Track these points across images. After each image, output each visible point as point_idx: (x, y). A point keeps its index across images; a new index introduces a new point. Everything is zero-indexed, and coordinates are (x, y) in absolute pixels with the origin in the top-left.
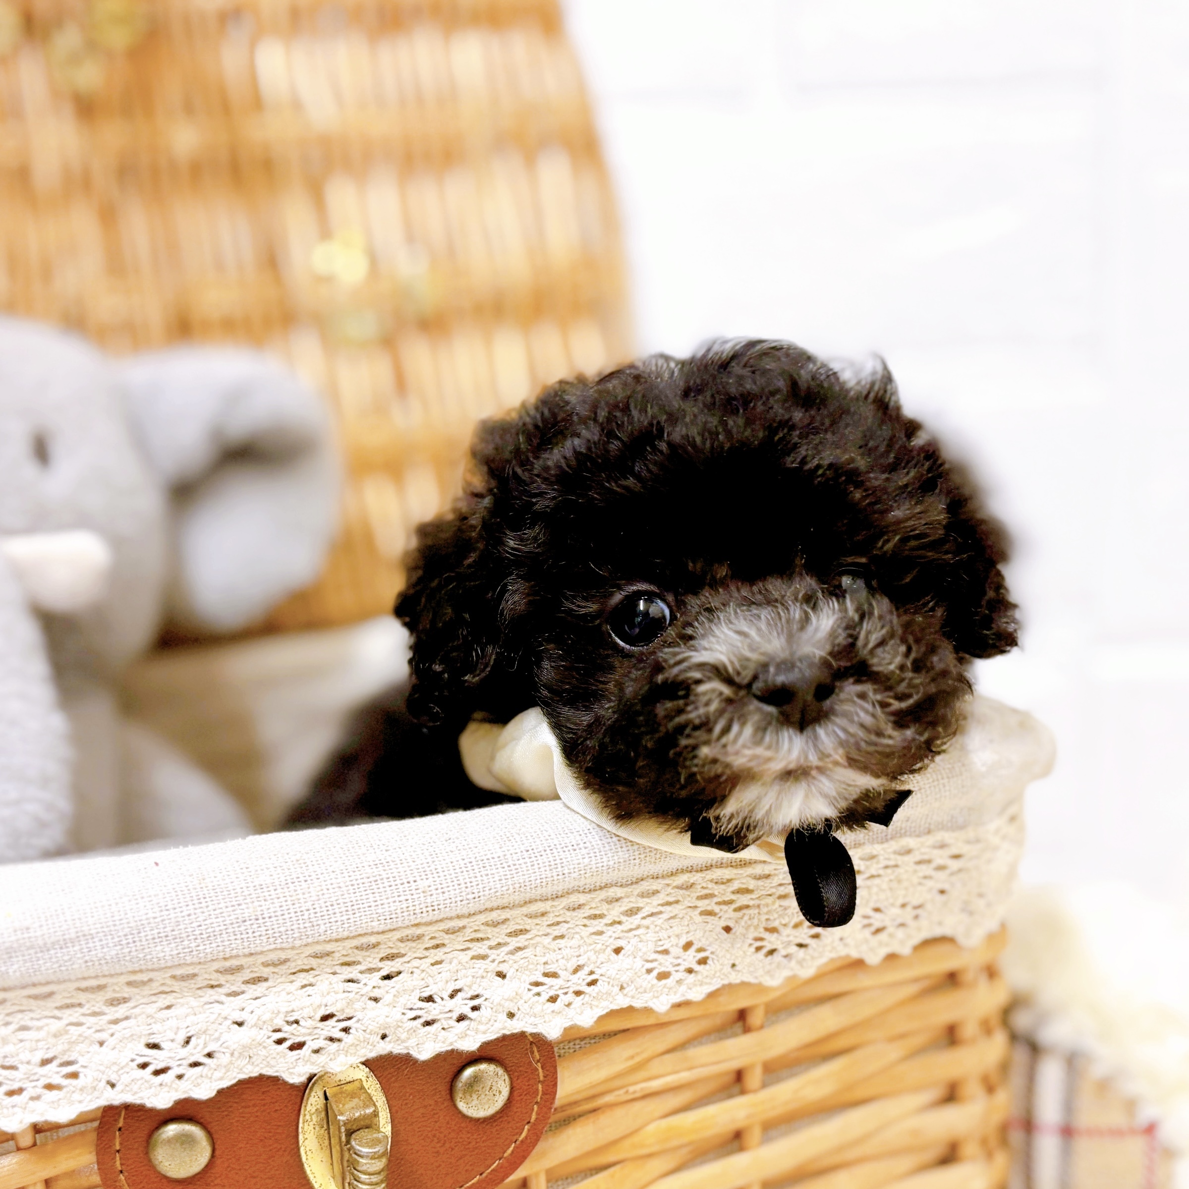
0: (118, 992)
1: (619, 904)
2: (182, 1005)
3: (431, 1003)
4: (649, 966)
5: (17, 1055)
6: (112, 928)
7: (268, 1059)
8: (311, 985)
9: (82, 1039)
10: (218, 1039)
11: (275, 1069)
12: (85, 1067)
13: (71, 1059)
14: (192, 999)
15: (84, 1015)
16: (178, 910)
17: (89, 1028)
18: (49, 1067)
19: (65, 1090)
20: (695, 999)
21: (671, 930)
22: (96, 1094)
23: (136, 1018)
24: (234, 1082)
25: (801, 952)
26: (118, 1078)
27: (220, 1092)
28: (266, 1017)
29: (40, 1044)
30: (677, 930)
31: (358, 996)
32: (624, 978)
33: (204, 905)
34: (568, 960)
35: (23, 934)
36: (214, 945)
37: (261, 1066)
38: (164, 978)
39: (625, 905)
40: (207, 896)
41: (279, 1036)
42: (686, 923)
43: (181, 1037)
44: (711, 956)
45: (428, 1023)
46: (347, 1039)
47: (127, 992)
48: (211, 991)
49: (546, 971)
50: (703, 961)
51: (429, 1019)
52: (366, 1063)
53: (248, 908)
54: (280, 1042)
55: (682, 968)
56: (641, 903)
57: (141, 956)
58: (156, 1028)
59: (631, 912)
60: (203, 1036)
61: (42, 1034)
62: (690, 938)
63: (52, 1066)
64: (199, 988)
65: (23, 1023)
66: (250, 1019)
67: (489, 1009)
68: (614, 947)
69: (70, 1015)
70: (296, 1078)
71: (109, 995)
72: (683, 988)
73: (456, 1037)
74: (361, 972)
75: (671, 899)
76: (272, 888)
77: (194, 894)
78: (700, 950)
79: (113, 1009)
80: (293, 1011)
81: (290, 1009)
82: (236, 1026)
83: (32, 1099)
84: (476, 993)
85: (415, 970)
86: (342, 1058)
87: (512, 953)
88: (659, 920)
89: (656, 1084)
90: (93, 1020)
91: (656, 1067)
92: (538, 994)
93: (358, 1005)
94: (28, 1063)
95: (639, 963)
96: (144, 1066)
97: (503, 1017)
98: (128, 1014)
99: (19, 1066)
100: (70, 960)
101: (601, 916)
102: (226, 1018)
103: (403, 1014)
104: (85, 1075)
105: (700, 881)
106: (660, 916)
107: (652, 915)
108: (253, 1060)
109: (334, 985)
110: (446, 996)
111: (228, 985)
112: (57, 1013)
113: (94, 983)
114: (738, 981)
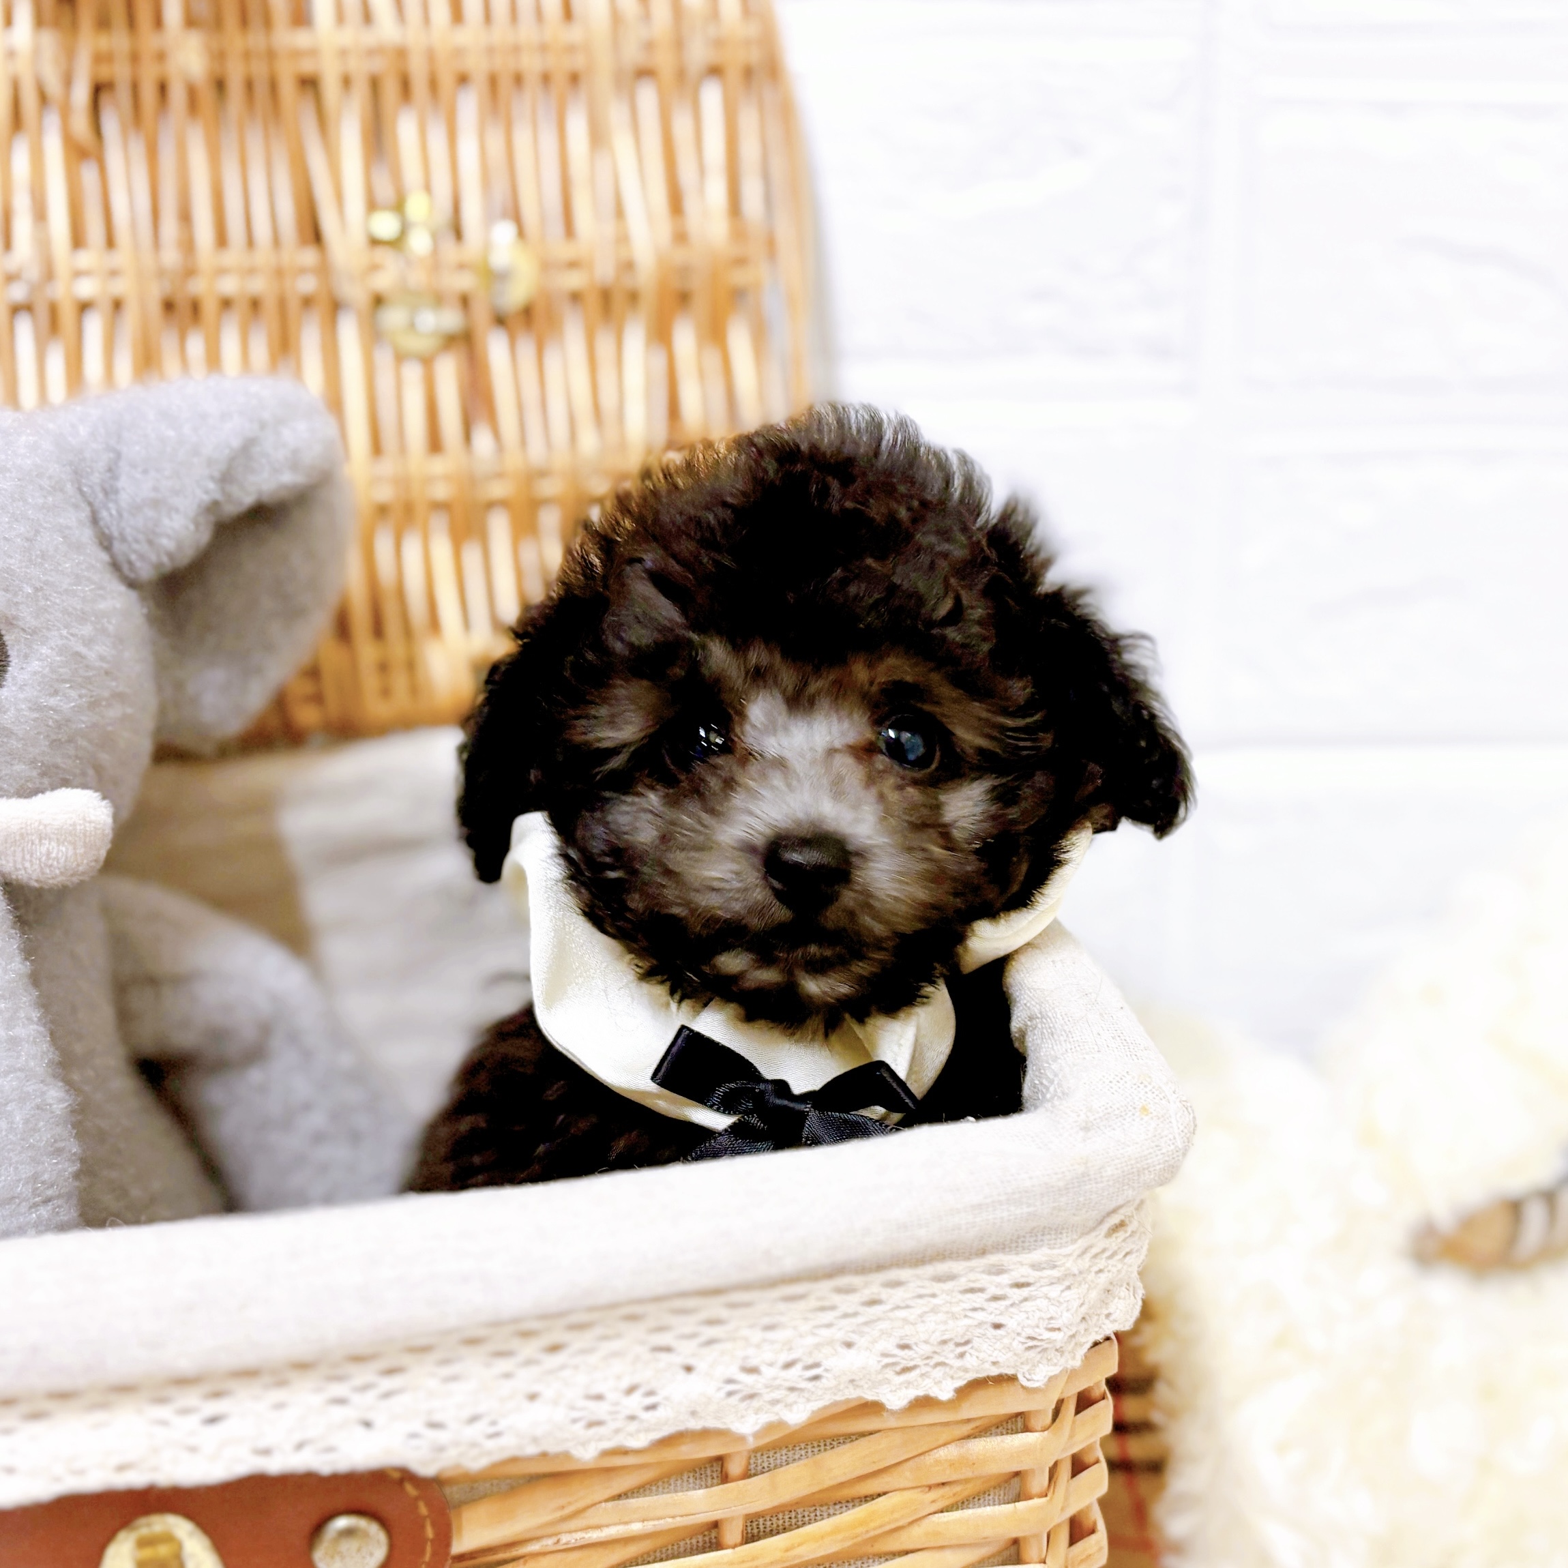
1: (536, 1338)
4: (576, 1414)
20: (636, 1446)
21: (609, 1370)
25: (793, 1397)
28: (43, 1464)
30: (616, 1370)
32: (540, 1429)
34: (460, 1407)
39: (546, 1341)
42: (631, 1361)
44: (663, 1401)
49: (430, 1421)
50: (652, 1407)
55: (621, 1416)
56: (568, 1337)
59: (553, 1349)
62: (636, 1379)
66: (24, 1466)
68: (528, 1393)
74: (175, 1413)
75: (610, 1333)
78: (651, 1393)
85: (245, 1414)
87: (384, 1396)
88: (591, 1359)
89: (595, 1536)
95: (561, 1411)
101: (512, 1353)
105: (652, 1312)
106: (594, 1353)
107: (583, 1351)
114: (700, 1428)
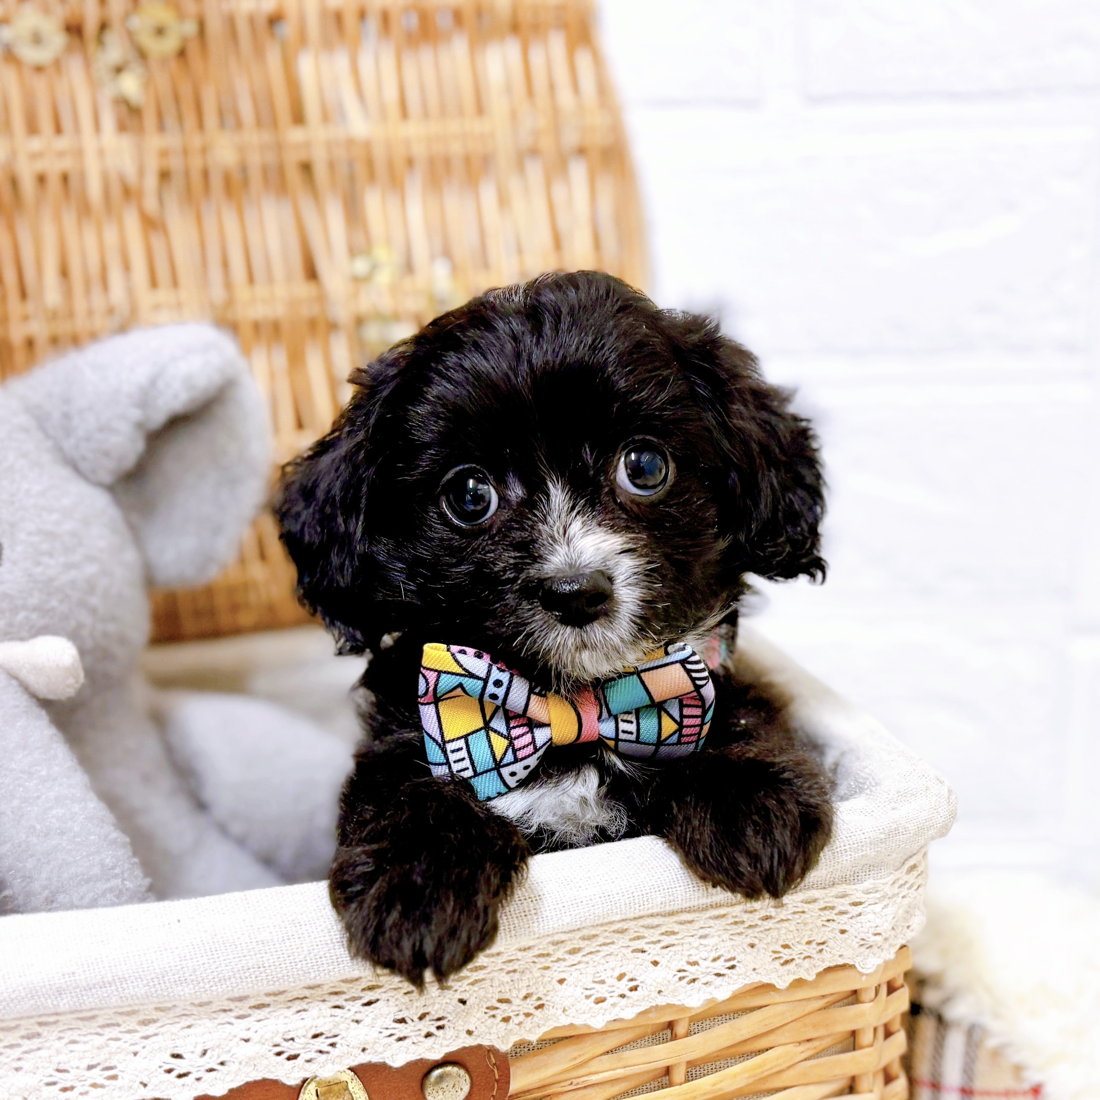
0: (148, 1015)
1: (563, 945)
2: (200, 1025)
3: (403, 1024)
4: (588, 993)
5: (69, 1062)
6: (142, 973)
7: (270, 1067)
8: (305, 1010)
9: (119, 1050)
10: (229, 1051)
11: (276, 1074)
12: (123, 1071)
13: (112, 1065)
14: (207, 1021)
15: (121, 1032)
16: (195, 960)
17: (125, 1042)
18: (94, 1071)
19: (107, 1088)
20: (626, 1018)
21: (607, 964)
22: (132, 1091)
23: (163, 1034)
24: (242, 1083)
25: (719, 980)
26: (148, 1080)
27: (231, 1091)
28: (268, 1036)
29: (87, 1054)
30: (612, 965)
31: (342, 1020)
32: (567, 1003)
33: (215, 956)
34: (519, 990)
35: (70, 977)
36: (224, 986)
37: (264, 1072)
38: (185, 1005)
39: (569, 947)
40: (218, 949)
41: (278, 1049)
42: (620, 959)
43: (199, 1050)
44: (640, 985)
45: (400, 1039)
46: (334, 1052)
47: (155, 1015)
48: (223, 1015)
49: (501, 998)
50: (634, 989)
51: (402, 1036)
52: (351, 1069)
53: (252, 959)
54: (279, 1054)
55: (616, 994)
56: (582, 944)
57: (165, 994)
58: (179, 1042)
59: (573, 952)
60: (217, 1050)
61: (87, 1047)
62: (623, 970)
63: (96, 1071)
64: (214, 1012)
65: (72, 1038)
66: (255, 1037)
67: (452, 1029)
68: (558, 979)
69: (110, 1032)
70: (292, 1080)
71: (142, 1017)
72: (617, 1009)
73: (424, 1050)
74: (346, 1000)
75: (608, 941)
76: (271, 943)
77: (207, 947)
78: (632, 980)
79: (145, 1028)
80: (289, 1031)
81: (287, 1030)
82: (243, 1042)
83: (81, 1094)
84: (440, 1016)
85: (390, 998)
86: (329, 1066)
87: (472, 984)
88: (596, 958)
89: (594, 1078)
90: (128, 1036)
91: (594, 1066)
92: (494, 1016)
93: (342, 1026)
94: (78, 1068)
95: (579, 990)
96: (169, 1071)
97: (464, 1035)
98: (156, 1031)
99: (70, 1070)
100: (108, 996)
101: (548, 955)
102: (235, 1036)
103: (380, 1032)
104: (123, 1078)
105: (633, 927)
106: (598, 954)
107: (591, 953)
108: (256, 1068)
109: (323, 1011)
110: (416, 1018)
111: (237, 1010)
112: (99, 1030)
113: (129, 1009)
114: (664, 1004)
